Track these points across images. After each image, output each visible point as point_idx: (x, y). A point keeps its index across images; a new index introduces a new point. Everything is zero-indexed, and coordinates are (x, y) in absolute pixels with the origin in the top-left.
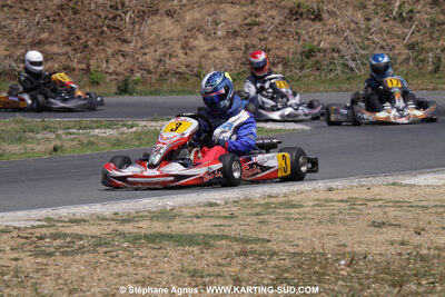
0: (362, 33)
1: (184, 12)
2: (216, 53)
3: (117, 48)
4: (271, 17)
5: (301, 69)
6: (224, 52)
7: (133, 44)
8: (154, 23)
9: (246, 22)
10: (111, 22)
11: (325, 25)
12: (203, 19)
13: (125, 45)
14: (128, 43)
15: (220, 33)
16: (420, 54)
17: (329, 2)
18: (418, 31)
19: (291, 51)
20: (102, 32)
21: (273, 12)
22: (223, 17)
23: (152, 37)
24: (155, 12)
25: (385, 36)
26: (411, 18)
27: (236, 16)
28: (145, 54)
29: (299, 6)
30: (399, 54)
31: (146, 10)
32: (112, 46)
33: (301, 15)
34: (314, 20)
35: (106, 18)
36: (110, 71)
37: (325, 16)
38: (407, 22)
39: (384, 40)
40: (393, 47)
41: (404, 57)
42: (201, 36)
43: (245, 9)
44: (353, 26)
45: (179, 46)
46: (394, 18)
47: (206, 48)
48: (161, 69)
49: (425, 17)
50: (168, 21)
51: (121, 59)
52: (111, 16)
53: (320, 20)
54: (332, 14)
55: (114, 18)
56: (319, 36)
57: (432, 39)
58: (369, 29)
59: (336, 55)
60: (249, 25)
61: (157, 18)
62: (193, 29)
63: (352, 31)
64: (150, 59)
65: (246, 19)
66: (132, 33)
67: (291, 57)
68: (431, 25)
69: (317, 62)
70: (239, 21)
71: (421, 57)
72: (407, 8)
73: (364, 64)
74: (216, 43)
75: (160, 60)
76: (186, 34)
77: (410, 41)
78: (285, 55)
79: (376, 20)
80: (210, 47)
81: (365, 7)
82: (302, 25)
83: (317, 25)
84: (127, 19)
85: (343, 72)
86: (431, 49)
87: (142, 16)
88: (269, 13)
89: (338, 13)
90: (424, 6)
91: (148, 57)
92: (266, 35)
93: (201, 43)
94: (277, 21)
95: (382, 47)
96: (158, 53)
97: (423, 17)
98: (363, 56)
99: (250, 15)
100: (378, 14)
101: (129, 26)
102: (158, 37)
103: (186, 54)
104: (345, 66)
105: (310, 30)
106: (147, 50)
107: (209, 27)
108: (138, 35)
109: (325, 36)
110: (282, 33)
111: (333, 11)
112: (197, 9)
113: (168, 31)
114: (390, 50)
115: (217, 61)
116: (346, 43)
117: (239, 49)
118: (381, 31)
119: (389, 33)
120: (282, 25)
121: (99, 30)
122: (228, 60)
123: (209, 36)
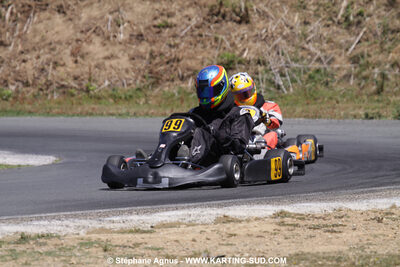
0: (297, 40)
1: (80, 8)
2: (113, 62)
4: (187, 18)
6: (123, 62)
7: (11, 48)
8: (40, 22)
9: (156, 23)
11: (252, 30)
12: (102, 18)
13: (2, 48)
14: (6, 45)
15: (121, 37)
16: (364, 70)
18: (367, 40)
19: (207, 62)
21: (191, 11)
22: (128, 16)
23: (37, 39)
24: (44, 7)
25: (325, 46)
26: (359, 22)
27: (144, 15)
28: (24, 61)
29: (221, 4)
30: (339, 69)
31: (32, 3)
33: (224, 16)
34: (240, 22)
37: (254, 17)
38: (353, 28)
39: (322, 51)
40: (333, 60)
41: (344, 73)
42: (97, 40)
43: (157, 6)
44: (287, 31)
45: (68, 51)
46: (339, 23)
47: (101, 55)
48: (42, 81)
49: (377, 21)
50: (58, 18)
53: (247, 22)
54: (264, 15)
56: (243, 43)
57: (382, 50)
58: (305, 36)
59: (261, 68)
60: (159, 27)
61: (47, 14)
62: (88, 31)
63: (284, 38)
64: (30, 69)
65: (155, 18)
66: (14, 30)
68: (384, 33)
70: (147, 21)
71: (364, 73)
72: (356, 9)
73: (293, 81)
74: (116, 50)
75: (43, 69)
76: (79, 36)
77: (354, 54)
78: (198, 67)
79: (316, 24)
80: (107, 54)
81: (305, 8)
82: (223, 28)
83: (243, 29)
84: (8, 15)
85: (267, 90)
86: (379, 64)
87: (27, 11)
88: (186, 13)
89: (271, 14)
90: (378, 7)
91: (28, 65)
92: (177, 41)
93: (96, 49)
94: (193, 22)
95: (319, 60)
96: (41, 60)
97: (374, 22)
98: (294, 71)
99: (162, 14)
100: (319, 16)
101: (9, 24)
102: (43, 39)
103: (76, 62)
104: (271, 82)
105: (233, 35)
106: (28, 56)
107: (109, 29)
108: (19, 36)
109: (251, 43)
110: (198, 38)
111: (264, 12)
112: (96, 5)
113: (57, 33)
114: (329, 63)
115: (114, 72)
116: (275, 54)
117: (143, 58)
118: (320, 39)
119: (329, 41)
120: (198, 27)
122: (127, 71)
123: (107, 39)
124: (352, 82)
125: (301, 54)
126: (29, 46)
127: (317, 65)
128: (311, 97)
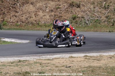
0: (92, 12)
1: (37, 3)
2: (45, 17)
4: (64, 6)
5: (71, 23)
6: (48, 17)
7: (19, 13)
8: (27, 7)
9: (56, 7)
10: (13, 6)
11: (81, 9)
12: (42, 6)
13: (17, 13)
14: (18, 12)
17: (83, 2)
18: (110, 12)
19: (69, 17)
20: (10, 9)
21: (65, 4)
22: (49, 5)
23: (26, 11)
24: (28, 3)
25: (99, 13)
26: (108, 8)
27: (53, 5)
28: (22, 16)
29: (73, 3)
30: (103, 19)
31: (25, 2)
32: (13, 13)
33: (73, 6)
34: (77, 7)
35: (12, 4)
36: (11, 21)
37: (81, 6)
38: (107, 9)
39: (99, 15)
40: (101, 17)
42: (41, 11)
43: (56, 3)
44: (90, 10)
45: (33, 14)
46: (103, 8)
47: (42, 15)
48: (27, 21)
50: (31, 6)
51: (15, 18)
52: (13, 4)
53: (79, 7)
54: (84, 6)
55: (14, 4)
56: (78, 12)
57: (114, 15)
58: (94, 11)
59: (83, 19)
61: (28, 5)
62: (39, 9)
63: (89, 11)
64: (24, 18)
65: (56, 6)
66: (20, 9)
67: (69, 19)
68: (114, 10)
69: (77, 21)
70: (54, 7)
71: (109, 21)
72: (107, 4)
73: (91, 22)
74: (46, 14)
75: (27, 18)
76: (36, 10)
77: (107, 16)
78: (67, 18)
79: (97, 8)
80: (43, 15)
81: (94, 4)
82: (73, 9)
83: (78, 9)
84: (18, 5)
85: (84, 24)
86: (113, 18)
87: (23, 4)
88: (64, 5)
90: (113, 4)
91: (23, 17)
92: (61, 12)
93: (41, 14)
94: (66, 7)
95: (98, 17)
96: (27, 16)
97: (112, 8)
98: (91, 20)
99: (58, 5)
100: (98, 6)
101: (19, 7)
102: (27, 11)
103: (36, 17)
104: (85, 23)
105: (76, 10)
106: (23, 15)
107: (44, 9)
108: (21, 10)
109: (80, 13)
110: (67, 11)
111: (84, 5)
112: (41, 2)
113: (31, 9)
114: (100, 18)
115: (45, 20)
116: (86, 15)
117: (52, 16)
119: (100, 12)
120: (67, 8)
121: (9, 8)
122: (49, 19)
123: (44, 11)
124: (106, 23)
125: (93, 15)
126: (24, 13)
127: (97, 18)
128: (96, 26)
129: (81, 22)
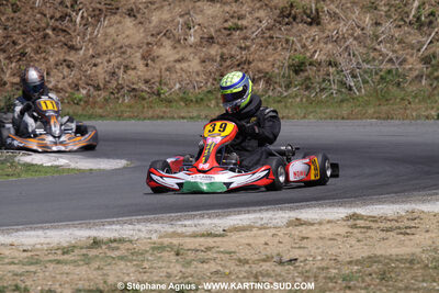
0: (369, 41)
1: (151, 11)
2: (184, 65)
3: (61, 57)
4: (257, 19)
5: (288, 87)
6: (194, 64)
7: (82, 52)
8: (111, 26)
9: (226, 25)
10: (57, 24)
11: (323, 32)
12: (173, 21)
13: (73, 52)
14: (77, 49)
15: (192, 40)
16: (436, 70)
18: (438, 40)
19: (278, 63)
20: (45, 36)
21: (261, 13)
22: (198, 18)
23: (108, 43)
24: (115, 11)
25: (397, 46)
26: (431, 22)
27: (214, 17)
28: (95, 65)
29: (292, 6)
30: (410, 69)
31: (102, 7)
32: (56, 54)
33: (295, 18)
34: (310, 24)
35: (51, 18)
37: (325, 19)
38: (425, 28)
39: (394, 51)
40: (405, 60)
41: (417, 72)
42: (168, 43)
43: (227, 8)
44: (358, 32)
45: (139, 55)
46: (410, 23)
47: (172, 59)
48: (114, 84)
50: (129, 22)
51: (66, 71)
52: (58, 15)
53: (318, 24)
54: (334, 16)
55: (62, 18)
56: (314, 45)
58: (377, 37)
59: (332, 70)
60: (229, 29)
61: (118, 17)
62: (158, 34)
63: (355, 39)
64: (101, 72)
65: (226, 21)
66: (85, 35)
67: (277, 71)
69: (308, 78)
70: (218, 24)
71: (436, 74)
72: (428, 9)
73: (365, 82)
74: (187, 52)
75: (114, 73)
76: (150, 39)
78: (269, 69)
79: (387, 25)
80: (177, 57)
81: (376, 8)
82: (294, 31)
83: (314, 31)
84: (78, 19)
85: (338, 91)
87: (97, 15)
88: (257, 15)
89: (342, 15)
91: (99, 69)
92: (248, 44)
93: (167, 52)
94: (264, 24)
95: (391, 60)
96: (111, 64)
98: (366, 72)
99: (232, 17)
100: (390, 17)
101: (80, 28)
102: (114, 43)
103: (147, 65)
104: (342, 83)
105: (304, 36)
106: (99, 60)
107: (179, 32)
108: (90, 40)
109: (322, 45)
110: (269, 40)
111: (335, 13)
112: (166, 8)
113: (128, 36)
114: (400, 64)
115: (184, 76)
116: (346, 55)
117: (214, 61)
118: (391, 39)
119: (401, 42)
120: (269, 29)
121: (41, 34)
122: (198, 74)
123: (178, 42)
124: (424, 82)
125: (372, 55)
126: (100, 50)
127: (389, 66)
128: (384, 98)
129: (324, 81)
